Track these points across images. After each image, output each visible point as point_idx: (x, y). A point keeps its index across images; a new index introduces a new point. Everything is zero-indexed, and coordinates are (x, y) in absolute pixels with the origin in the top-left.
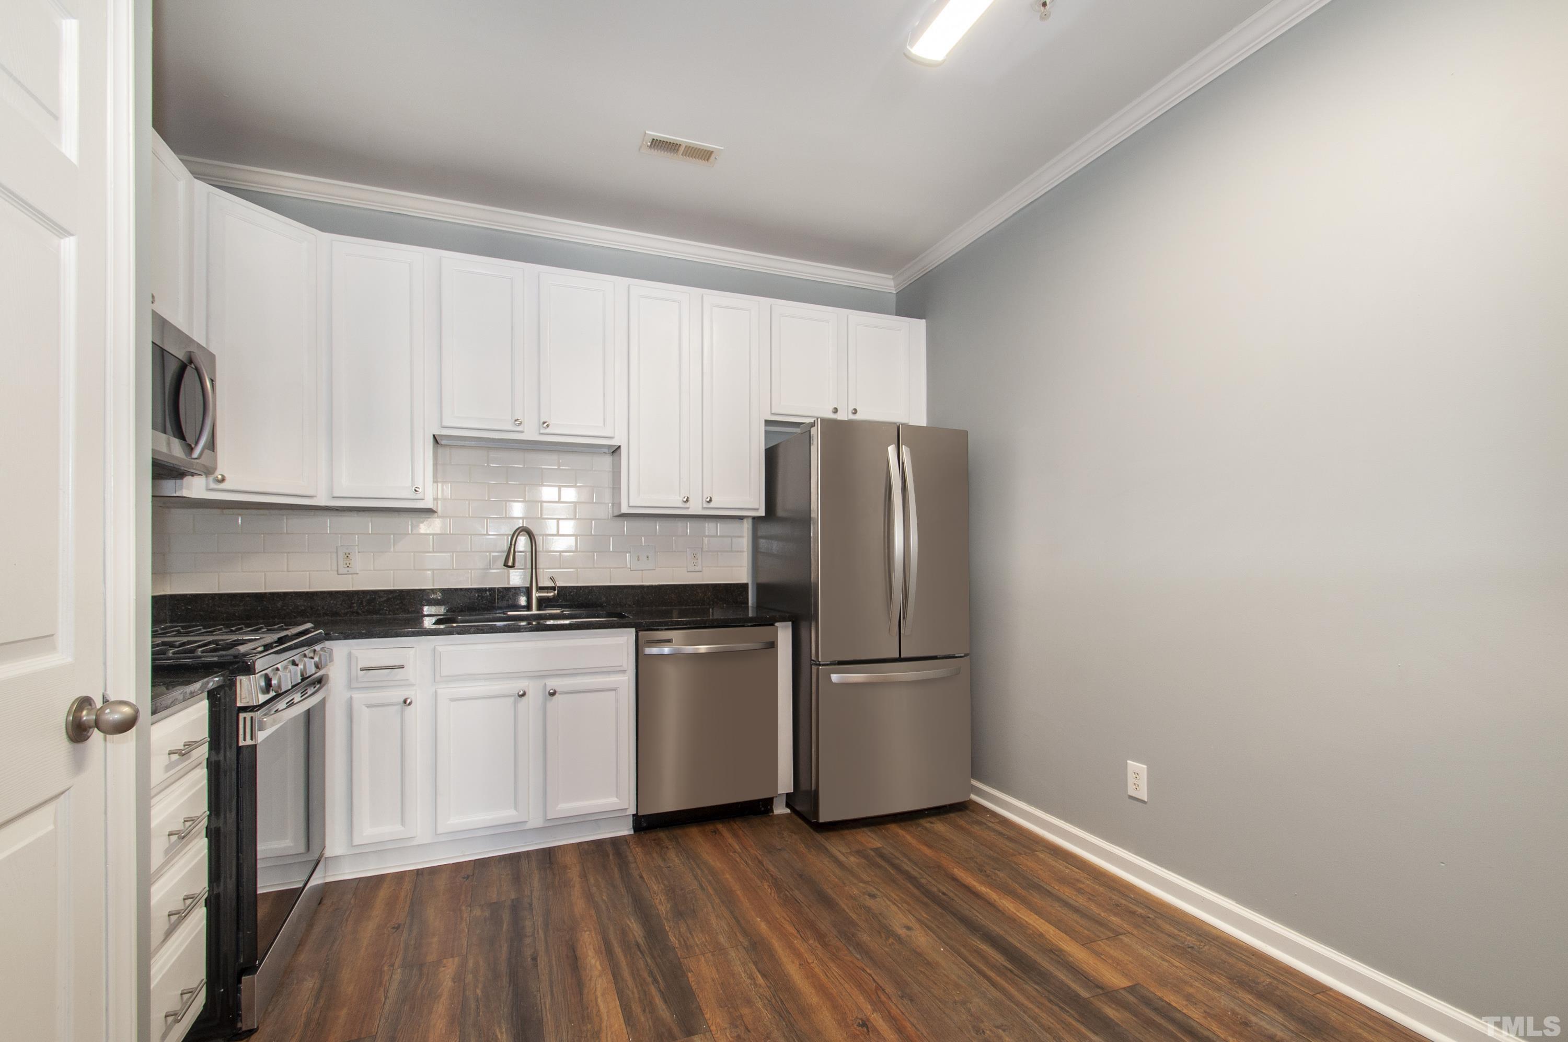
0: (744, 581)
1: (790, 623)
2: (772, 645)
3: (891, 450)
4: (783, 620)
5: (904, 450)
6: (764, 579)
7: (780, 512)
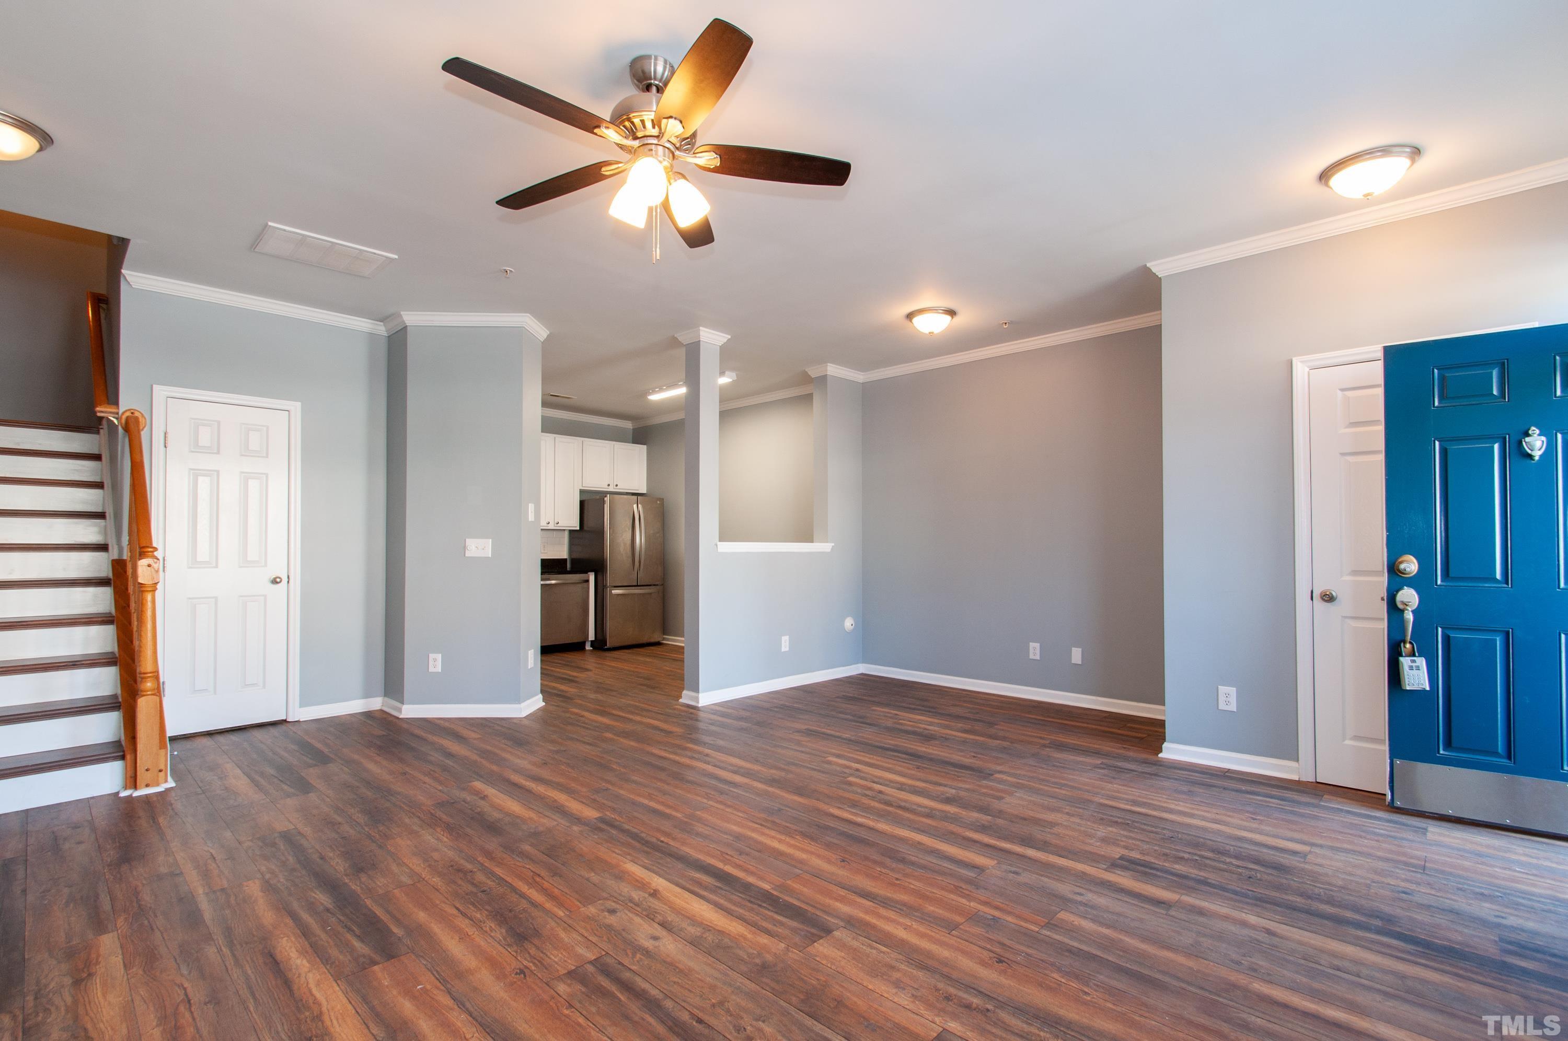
0: (565, 557)
1: (593, 573)
2: (587, 581)
3: (635, 506)
4: (592, 571)
5: (639, 505)
6: (575, 556)
7: (585, 528)
